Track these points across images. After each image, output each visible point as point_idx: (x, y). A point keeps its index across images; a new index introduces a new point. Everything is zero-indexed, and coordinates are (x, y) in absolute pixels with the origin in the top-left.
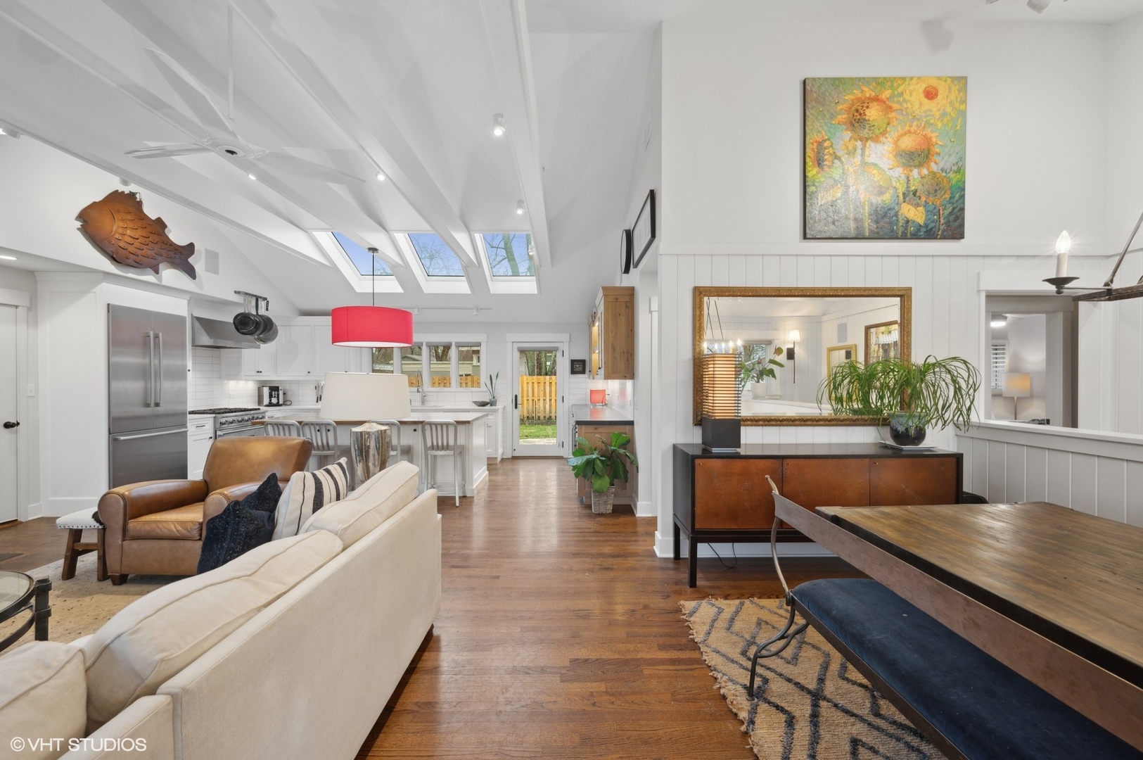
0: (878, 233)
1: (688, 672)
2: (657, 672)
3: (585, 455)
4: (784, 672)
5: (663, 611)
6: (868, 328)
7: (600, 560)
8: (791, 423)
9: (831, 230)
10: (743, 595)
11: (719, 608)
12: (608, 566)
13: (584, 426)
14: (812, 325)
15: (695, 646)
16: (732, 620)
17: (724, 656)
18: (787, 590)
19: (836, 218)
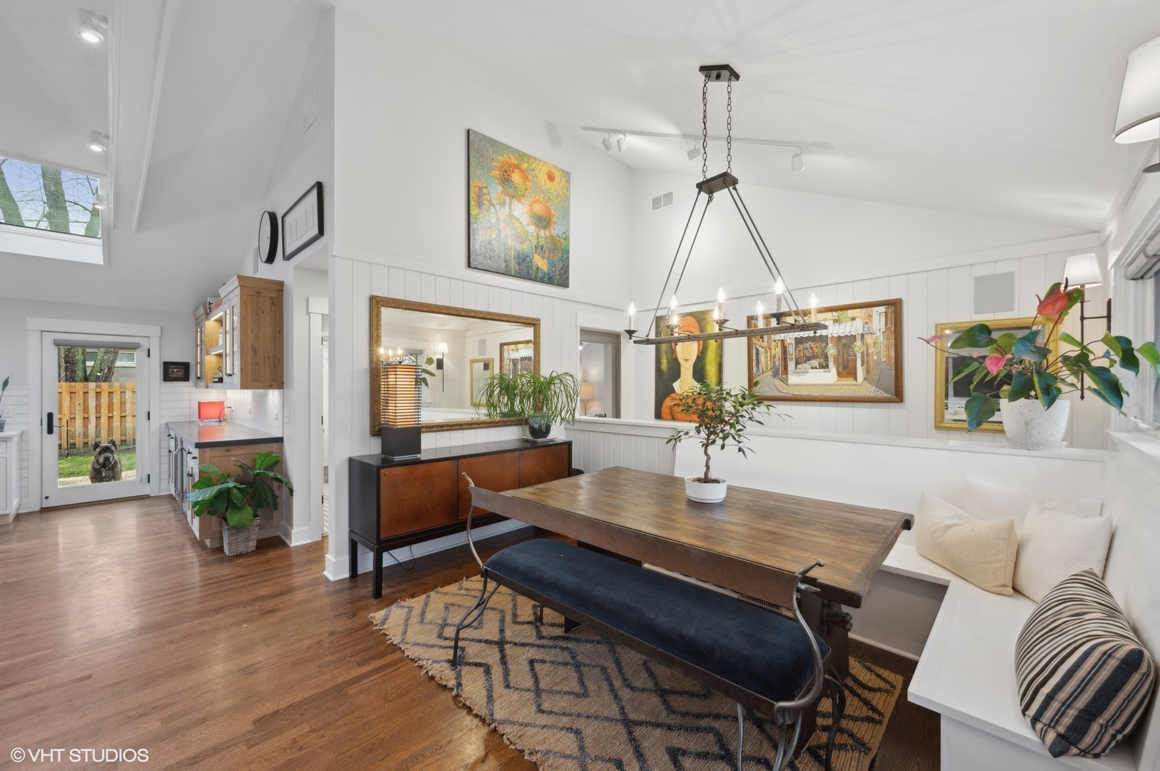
0: (520, 273)
1: (394, 673)
2: (363, 686)
3: (213, 485)
4: (474, 637)
5: (353, 631)
6: (502, 345)
7: (257, 606)
8: (459, 427)
9: (489, 264)
10: (427, 590)
11: (409, 607)
12: (271, 609)
13: (208, 450)
14: (457, 338)
15: (395, 648)
16: (423, 613)
17: (424, 645)
18: (481, 565)
19: (492, 255)
